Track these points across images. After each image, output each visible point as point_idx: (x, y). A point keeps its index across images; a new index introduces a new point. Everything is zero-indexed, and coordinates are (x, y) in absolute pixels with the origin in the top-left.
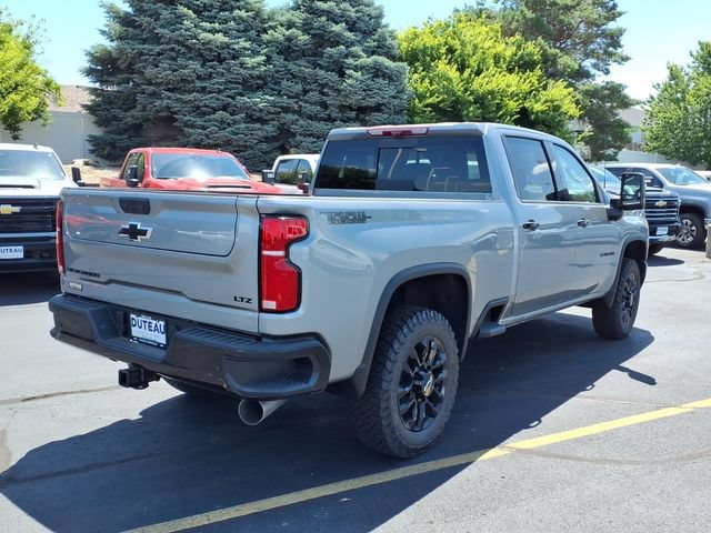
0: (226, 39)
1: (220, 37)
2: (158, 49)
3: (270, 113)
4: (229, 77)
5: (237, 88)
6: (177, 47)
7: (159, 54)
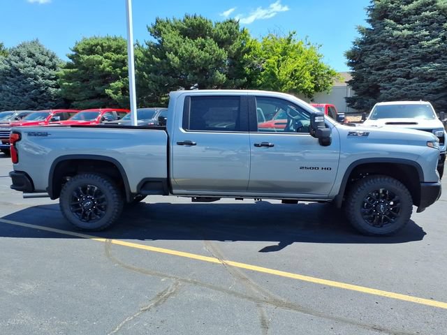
0: (410, 33)
1: (406, 32)
2: (372, 46)
3: (438, 74)
4: (411, 56)
5: (417, 62)
6: (382, 44)
7: (373, 49)
